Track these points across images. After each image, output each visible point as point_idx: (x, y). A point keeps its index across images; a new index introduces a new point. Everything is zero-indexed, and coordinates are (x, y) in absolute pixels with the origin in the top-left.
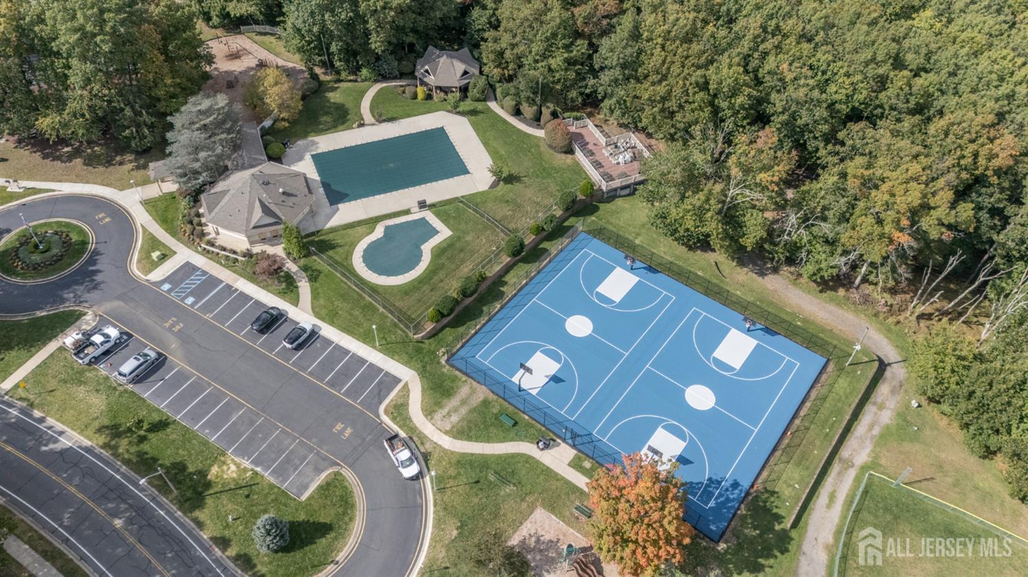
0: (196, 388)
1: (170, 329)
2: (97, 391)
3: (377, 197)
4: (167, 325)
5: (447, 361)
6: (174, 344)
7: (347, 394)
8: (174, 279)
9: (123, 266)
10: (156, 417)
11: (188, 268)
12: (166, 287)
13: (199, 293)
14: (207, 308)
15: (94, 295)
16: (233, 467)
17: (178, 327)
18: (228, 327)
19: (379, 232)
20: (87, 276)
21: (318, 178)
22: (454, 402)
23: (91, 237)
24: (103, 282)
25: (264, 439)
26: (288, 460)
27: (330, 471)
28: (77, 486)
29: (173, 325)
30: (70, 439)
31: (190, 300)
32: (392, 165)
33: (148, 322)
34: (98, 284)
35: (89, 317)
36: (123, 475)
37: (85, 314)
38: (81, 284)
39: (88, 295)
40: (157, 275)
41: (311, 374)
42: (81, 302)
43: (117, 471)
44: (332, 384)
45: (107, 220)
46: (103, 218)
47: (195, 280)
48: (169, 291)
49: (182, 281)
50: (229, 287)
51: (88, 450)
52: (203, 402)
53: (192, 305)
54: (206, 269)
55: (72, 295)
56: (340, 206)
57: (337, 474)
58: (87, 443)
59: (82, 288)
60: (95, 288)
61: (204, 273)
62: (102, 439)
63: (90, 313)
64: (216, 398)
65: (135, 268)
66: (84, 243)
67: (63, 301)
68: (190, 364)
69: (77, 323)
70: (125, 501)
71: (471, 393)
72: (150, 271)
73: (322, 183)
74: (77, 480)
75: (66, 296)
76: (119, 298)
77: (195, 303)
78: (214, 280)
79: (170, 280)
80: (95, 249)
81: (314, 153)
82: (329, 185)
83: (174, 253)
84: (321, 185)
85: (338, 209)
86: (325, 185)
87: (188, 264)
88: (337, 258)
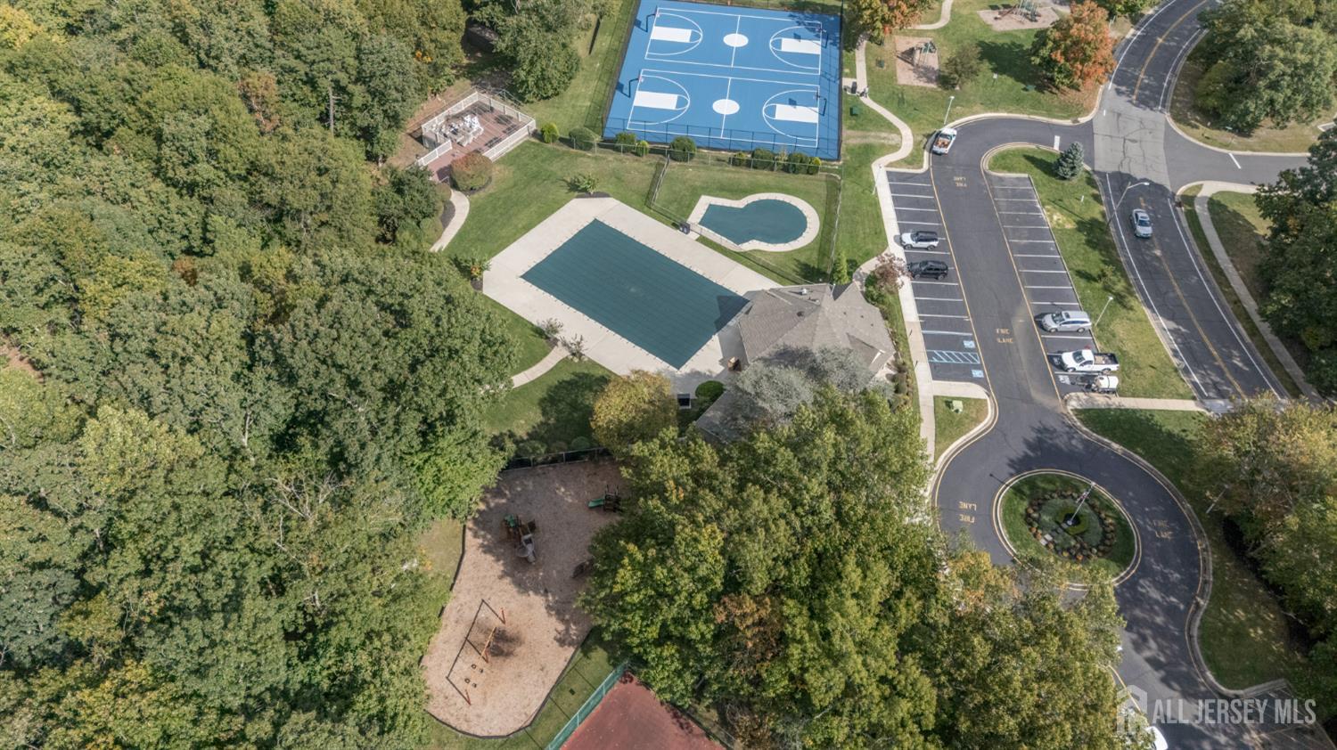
0: (1033, 279)
1: (1011, 335)
2: (1114, 336)
3: (700, 272)
4: (1010, 340)
5: (838, 160)
6: (1019, 322)
7: (933, 194)
8: (962, 374)
9: (998, 431)
10: (1083, 283)
11: (939, 372)
12: (977, 373)
13: (956, 344)
14: (962, 326)
15: (1051, 423)
16: (1055, 218)
17: (1003, 331)
18: (962, 297)
19: (748, 246)
20: (1043, 449)
21: (715, 338)
22: (871, 140)
23: (1003, 493)
24: (1033, 429)
25: (1017, 216)
26: (1014, 197)
27: (994, 173)
28: (1174, 291)
29: (1005, 336)
30: (1159, 325)
31: (969, 344)
32: (633, 290)
33: (1023, 357)
34: (1039, 431)
35: (1074, 404)
36: (1134, 274)
37: (1075, 410)
38: (1056, 446)
39: (1058, 429)
40: (976, 392)
41: (940, 221)
42: (1070, 427)
43: (1136, 279)
44: (935, 206)
45: (964, 505)
46: (967, 512)
47: (944, 357)
48: (979, 367)
49: (957, 367)
50: (923, 326)
51: (1150, 307)
52: (1037, 267)
53: (972, 338)
54: (924, 357)
55: (1074, 442)
56: (741, 293)
57: (991, 168)
58: (1147, 312)
59: (1057, 441)
60: (1046, 430)
61: (930, 356)
62: (1133, 303)
63: (1069, 408)
64: (1025, 263)
65: (989, 418)
66: (1017, 490)
67: (1087, 443)
68: (1019, 300)
69: (1089, 406)
70: (1145, 261)
71: (852, 138)
72: (977, 400)
73: (719, 329)
74: (1171, 295)
75: (1080, 447)
76: (1028, 399)
77: (967, 338)
78: (931, 342)
79: (968, 378)
80: (1012, 475)
81: (672, 368)
82: (716, 322)
83: (936, 398)
84: (724, 329)
85: (748, 293)
86: (720, 324)
87: (936, 376)
88: (815, 255)
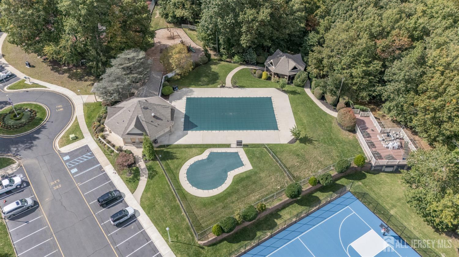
1: (52, 187)
3: (214, 131)
4: (52, 184)
6: (49, 198)
8: (74, 154)
9: (51, 140)
11: (85, 149)
12: (67, 158)
13: (81, 167)
14: (81, 179)
15: (27, 152)
17: (57, 187)
18: (85, 196)
19: (205, 155)
20: (31, 140)
21: (184, 112)
23: (47, 117)
24: (36, 146)
29: (55, 185)
31: (75, 170)
32: (231, 114)
34: (33, 146)
35: (15, 165)
37: (14, 163)
38: (24, 144)
39: (24, 151)
40: (66, 149)
41: (117, 249)
42: (17, 155)
45: (61, 109)
46: (59, 108)
47: (85, 157)
48: (67, 161)
49: (77, 156)
50: (101, 167)
53: (73, 174)
54: (94, 152)
55: (15, 149)
56: (190, 132)
59: (23, 146)
60: (30, 148)
61: (92, 155)
63: (17, 163)
65: (57, 142)
66: (41, 120)
67: (9, 151)
68: (49, 215)
69: (6, 168)
72: (64, 145)
73: (186, 116)
75: (12, 149)
76: (38, 158)
77: (76, 173)
78: (94, 161)
79: (71, 154)
80: (45, 124)
81: (189, 97)
82: (189, 117)
83: (83, 138)
84: (184, 116)
85: (187, 134)
86: (187, 117)
87: (87, 146)
88: (172, 166)
